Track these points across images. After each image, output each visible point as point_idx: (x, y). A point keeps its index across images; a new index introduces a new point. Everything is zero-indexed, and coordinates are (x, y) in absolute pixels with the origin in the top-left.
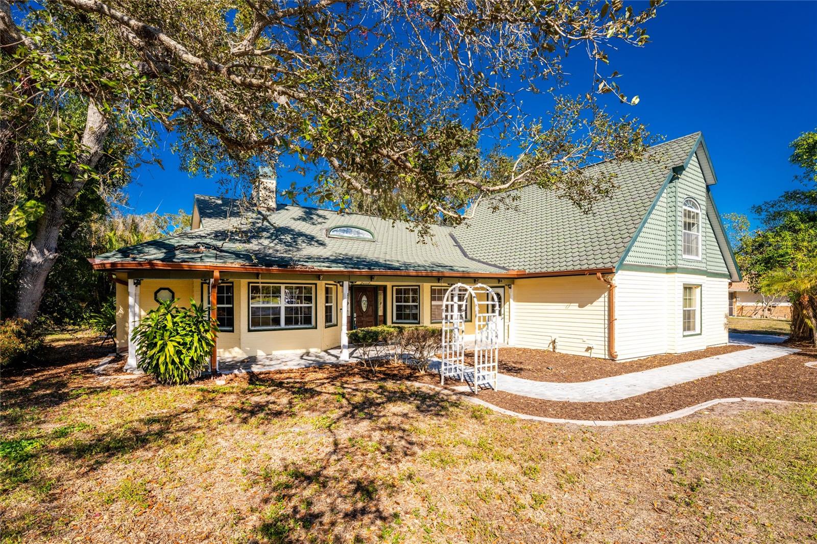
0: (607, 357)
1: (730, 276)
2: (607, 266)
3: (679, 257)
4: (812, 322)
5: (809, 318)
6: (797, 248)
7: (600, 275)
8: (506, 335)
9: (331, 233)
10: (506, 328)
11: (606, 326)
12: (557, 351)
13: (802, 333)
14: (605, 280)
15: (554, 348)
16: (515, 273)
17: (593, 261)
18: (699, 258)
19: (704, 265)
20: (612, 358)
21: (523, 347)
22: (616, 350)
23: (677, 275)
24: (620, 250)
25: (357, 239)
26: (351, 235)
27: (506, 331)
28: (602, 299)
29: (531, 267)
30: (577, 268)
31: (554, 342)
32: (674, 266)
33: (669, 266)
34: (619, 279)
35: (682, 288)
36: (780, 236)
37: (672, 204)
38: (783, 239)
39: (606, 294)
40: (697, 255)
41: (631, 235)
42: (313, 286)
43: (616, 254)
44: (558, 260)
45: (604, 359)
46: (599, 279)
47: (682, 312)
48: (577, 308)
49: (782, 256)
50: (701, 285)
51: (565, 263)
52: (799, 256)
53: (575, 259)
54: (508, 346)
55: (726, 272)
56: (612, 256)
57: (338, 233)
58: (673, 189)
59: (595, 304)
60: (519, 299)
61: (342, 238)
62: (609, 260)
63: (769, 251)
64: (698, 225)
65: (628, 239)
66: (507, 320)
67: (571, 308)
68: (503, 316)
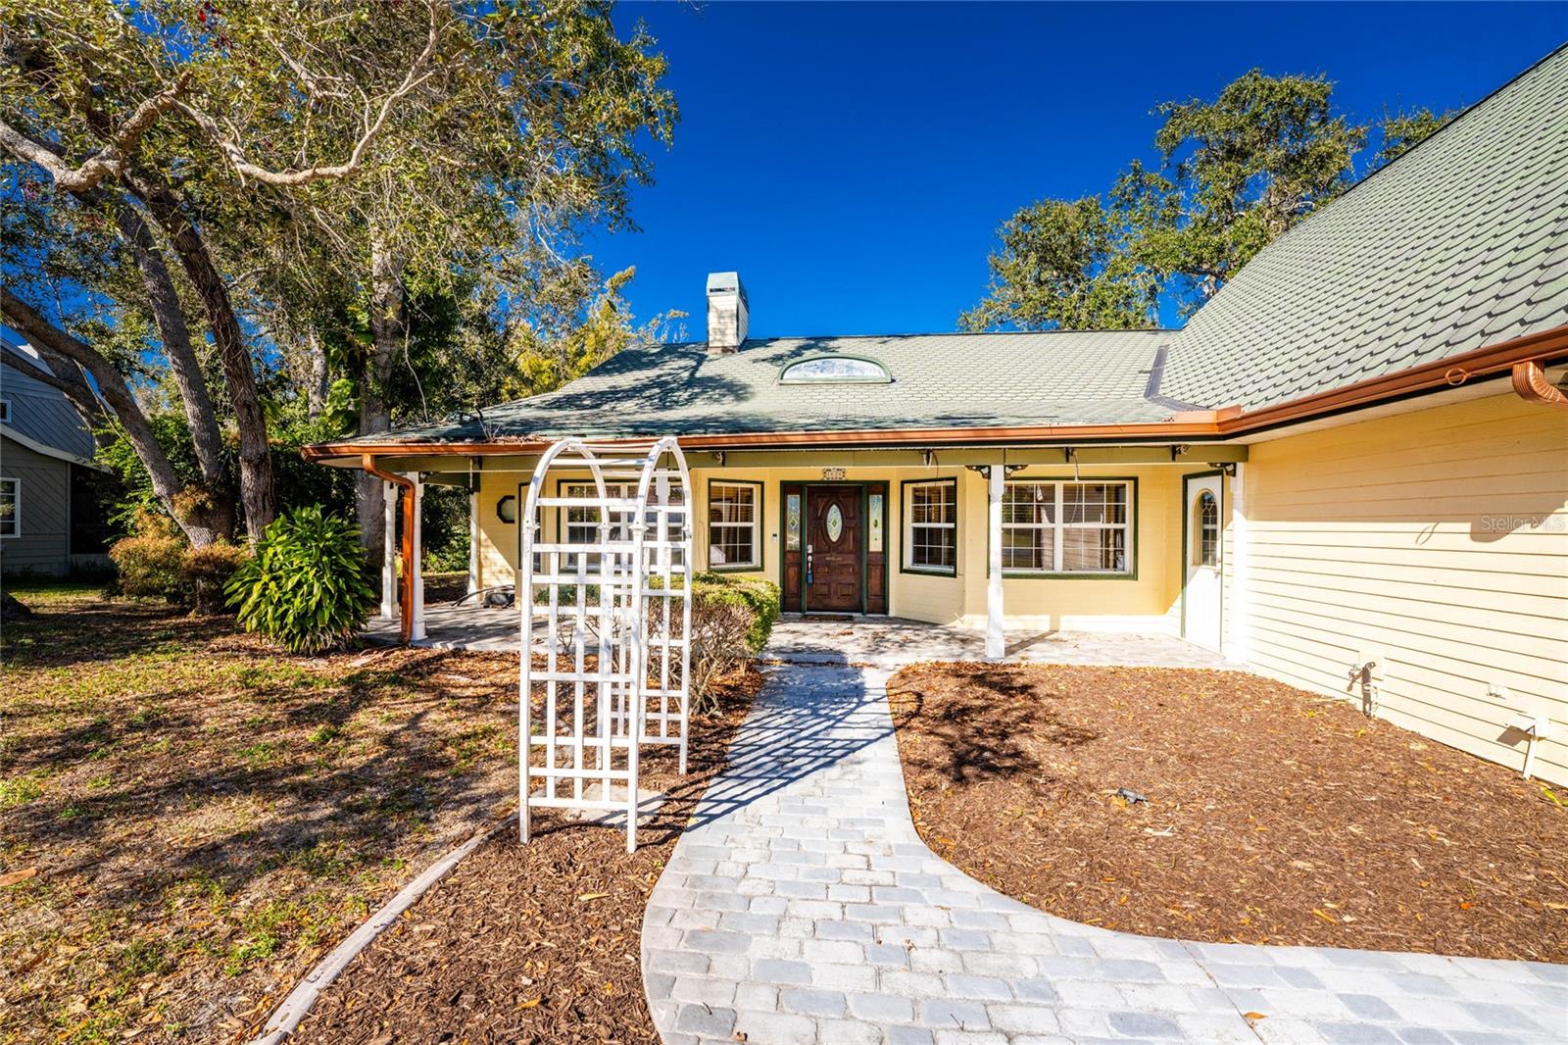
9: (786, 376)
10: (1225, 603)
12: (1378, 713)
15: (1367, 698)
25: (847, 383)
31: (1365, 675)
46: (1527, 393)
48: (1466, 542)
57: (802, 374)
60: (1264, 510)
61: (810, 383)
66: (1227, 579)
67: (1436, 541)
68: (1219, 565)
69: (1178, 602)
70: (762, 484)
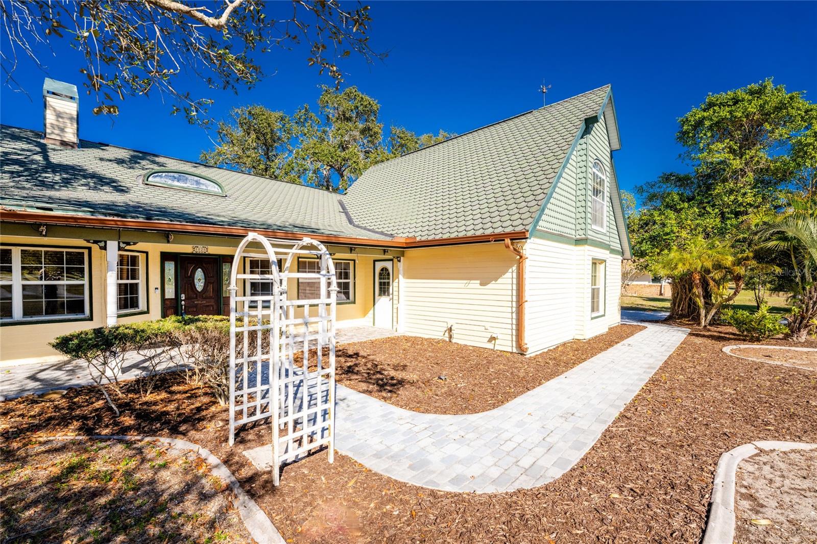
0: (515, 350)
1: (623, 253)
2: (518, 229)
3: (589, 227)
4: (701, 301)
5: (698, 296)
6: (681, 226)
7: (509, 241)
8: (395, 319)
9: (150, 179)
10: (395, 311)
11: (514, 309)
12: (454, 341)
13: (681, 310)
14: (515, 249)
15: (451, 337)
16: (403, 241)
17: (499, 224)
18: (604, 231)
19: (607, 238)
20: (522, 351)
21: (414, 335)
22: (526, 342)
23: (587, 247)
24: (532, 210)
25: (196, 191)
26: (185, 185)
27: (395, 315)
28: (508, 275)
29: (423, 234)
30: (478, 233)
31: (450, 330)
32: (584, 236)
33: (578, 237)
34: (530, 247)
35: (591, 263)
36: (664, 214)
37: (582, 164)
38: (667, 217)
39: (514, 268)
40: (602, 226)
41: (545, 191)
42: (86, 252)
43: (528, 215)
44: (455, 224)
45: (511, 353)
46: (507, 247)
47: (590, 289)
48: (478, 286)
49: (667, 234)
50: (605, 261)
51: (464, 228)
52: (684, 234)
53: (476, 222)
54: (397, 334)
55: (619, 249)
56: (523, 216)
57: (163, 180)
58: (584, 146)
59: (500, 281)
60: (410, 275)
61: (170, 188)
62: (520, 221)
63: (656, 230)
64: (603, 193)
65: (542, 196)
66: (395, 302)
67: (471, 286)
68: (391, 296)
69: (371, 312)
70: (147, 253)
